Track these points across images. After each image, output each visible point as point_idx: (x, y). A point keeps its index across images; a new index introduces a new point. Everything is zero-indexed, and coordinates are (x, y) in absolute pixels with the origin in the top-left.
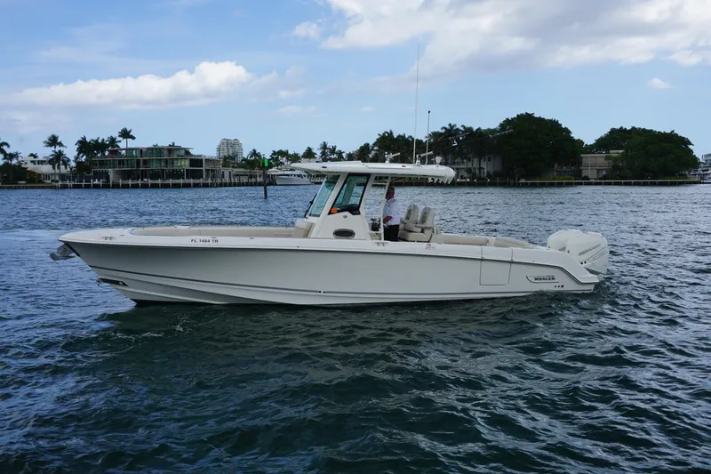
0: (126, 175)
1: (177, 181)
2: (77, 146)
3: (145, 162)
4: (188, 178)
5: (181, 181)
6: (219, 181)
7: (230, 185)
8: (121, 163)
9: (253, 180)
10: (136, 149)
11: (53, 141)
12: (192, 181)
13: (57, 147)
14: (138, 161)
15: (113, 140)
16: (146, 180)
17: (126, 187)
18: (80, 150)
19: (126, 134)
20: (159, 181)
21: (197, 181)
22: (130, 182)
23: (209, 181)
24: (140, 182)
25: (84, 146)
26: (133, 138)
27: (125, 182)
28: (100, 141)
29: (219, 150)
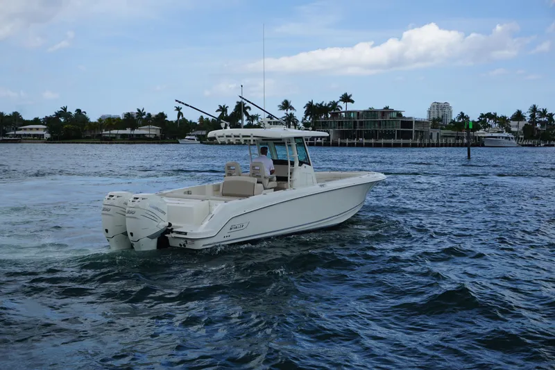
0: (344, 135)
1: (388, 141)
2: (305, 109)
3: (361, 123)
4: (398, 138)
5: (392, 141)
6: (427, 141)
7: (437, 145)
8: (340, 124)
9: (460, 141)
10: (353, 112)
11: (286, 105)
12: (402, 141)
13: (289, 110)
14: (355, 122)
15: (334, 105)
16: (361, 139)
17: (343, 145)
18: (307, 113)
19: (346, 99)
20: (373, 141)
21: (406, 141)
22: (347, 141)
23: (418, 142)
24: (355, 141)
25: (312, 109)
26: (353, 102)
27: (343, 141)
28: (324, 105)
29: (429, 112)
